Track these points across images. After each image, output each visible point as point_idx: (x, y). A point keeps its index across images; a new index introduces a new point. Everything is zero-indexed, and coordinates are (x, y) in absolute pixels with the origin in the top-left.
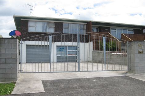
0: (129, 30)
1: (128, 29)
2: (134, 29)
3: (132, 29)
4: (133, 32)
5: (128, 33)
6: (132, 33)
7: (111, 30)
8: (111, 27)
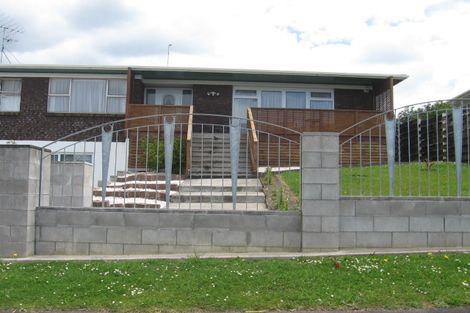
0: (313, 95)
1: (308, 90)
2: (336, 91)
3: (330, 90)
4: (332, 99)
5: (308, 107)
6: (329, 103)
7: (234, 96)
8: (237, 86)
